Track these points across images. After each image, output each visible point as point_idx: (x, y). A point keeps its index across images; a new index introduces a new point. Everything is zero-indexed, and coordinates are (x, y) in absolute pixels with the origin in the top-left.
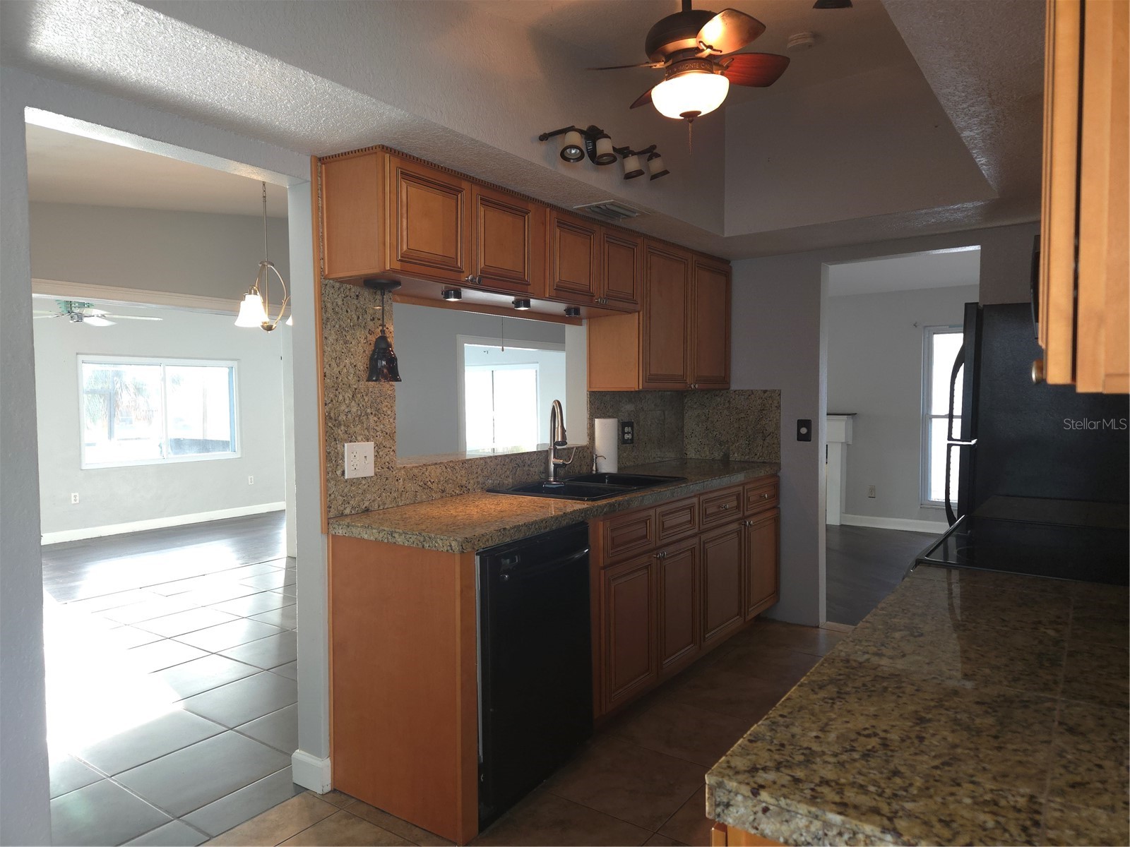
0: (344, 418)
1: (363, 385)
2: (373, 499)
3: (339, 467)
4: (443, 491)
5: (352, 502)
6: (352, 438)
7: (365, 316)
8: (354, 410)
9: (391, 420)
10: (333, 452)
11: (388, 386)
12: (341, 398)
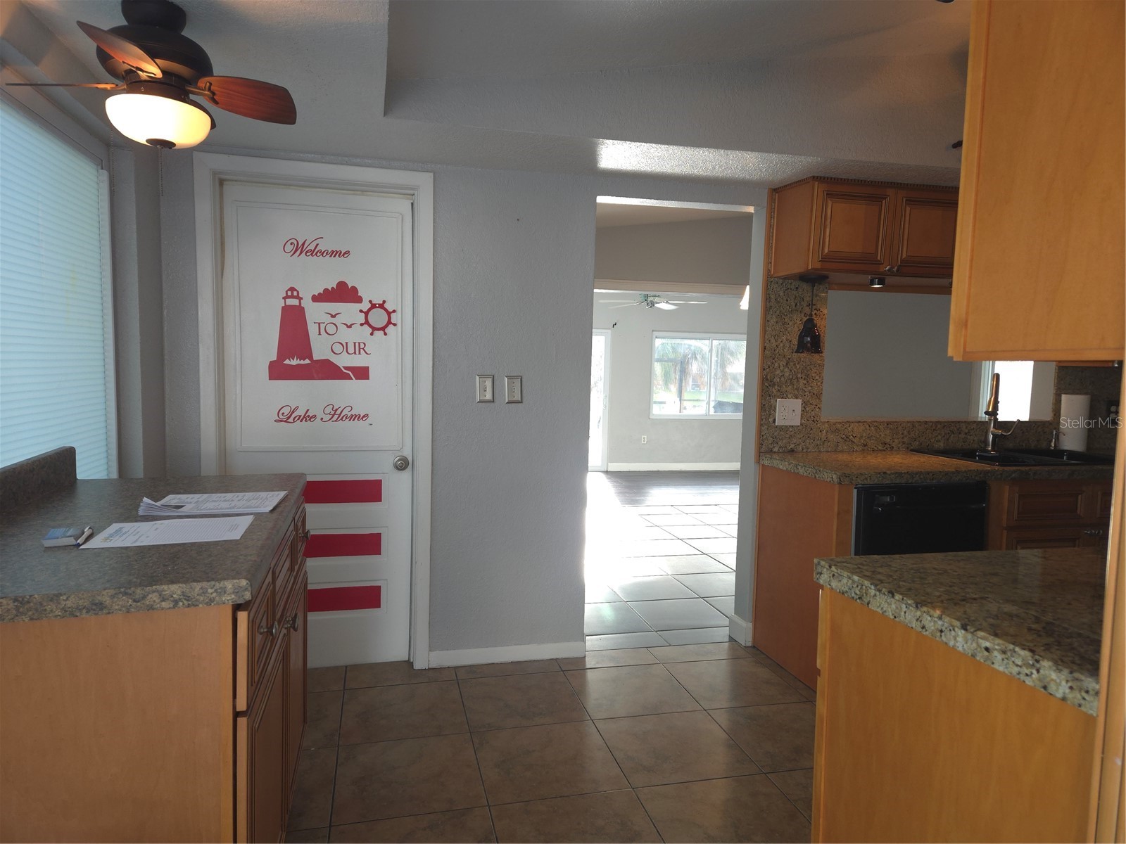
0: (778, 380)
1: (795, 356)
2: (798, 443)
3: (771, 416)
4: (865, 445)
5: (780, 443)
6: (783, 395)
7: (802, 303)
8: (787, 374)
9: (819, 384)
10: (767, 405)
11: (818, 357)
12: (776, 365)
